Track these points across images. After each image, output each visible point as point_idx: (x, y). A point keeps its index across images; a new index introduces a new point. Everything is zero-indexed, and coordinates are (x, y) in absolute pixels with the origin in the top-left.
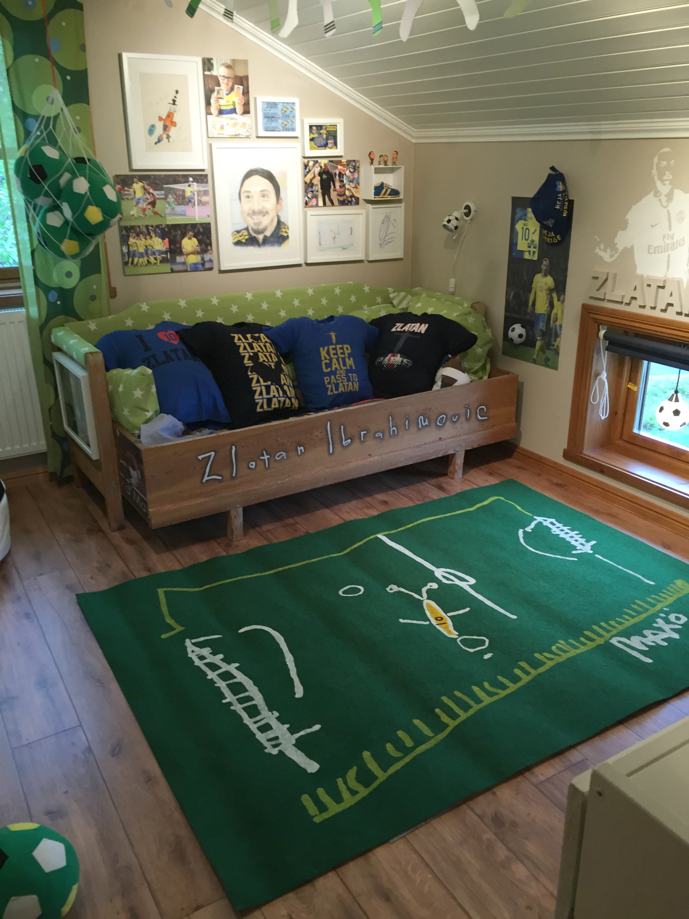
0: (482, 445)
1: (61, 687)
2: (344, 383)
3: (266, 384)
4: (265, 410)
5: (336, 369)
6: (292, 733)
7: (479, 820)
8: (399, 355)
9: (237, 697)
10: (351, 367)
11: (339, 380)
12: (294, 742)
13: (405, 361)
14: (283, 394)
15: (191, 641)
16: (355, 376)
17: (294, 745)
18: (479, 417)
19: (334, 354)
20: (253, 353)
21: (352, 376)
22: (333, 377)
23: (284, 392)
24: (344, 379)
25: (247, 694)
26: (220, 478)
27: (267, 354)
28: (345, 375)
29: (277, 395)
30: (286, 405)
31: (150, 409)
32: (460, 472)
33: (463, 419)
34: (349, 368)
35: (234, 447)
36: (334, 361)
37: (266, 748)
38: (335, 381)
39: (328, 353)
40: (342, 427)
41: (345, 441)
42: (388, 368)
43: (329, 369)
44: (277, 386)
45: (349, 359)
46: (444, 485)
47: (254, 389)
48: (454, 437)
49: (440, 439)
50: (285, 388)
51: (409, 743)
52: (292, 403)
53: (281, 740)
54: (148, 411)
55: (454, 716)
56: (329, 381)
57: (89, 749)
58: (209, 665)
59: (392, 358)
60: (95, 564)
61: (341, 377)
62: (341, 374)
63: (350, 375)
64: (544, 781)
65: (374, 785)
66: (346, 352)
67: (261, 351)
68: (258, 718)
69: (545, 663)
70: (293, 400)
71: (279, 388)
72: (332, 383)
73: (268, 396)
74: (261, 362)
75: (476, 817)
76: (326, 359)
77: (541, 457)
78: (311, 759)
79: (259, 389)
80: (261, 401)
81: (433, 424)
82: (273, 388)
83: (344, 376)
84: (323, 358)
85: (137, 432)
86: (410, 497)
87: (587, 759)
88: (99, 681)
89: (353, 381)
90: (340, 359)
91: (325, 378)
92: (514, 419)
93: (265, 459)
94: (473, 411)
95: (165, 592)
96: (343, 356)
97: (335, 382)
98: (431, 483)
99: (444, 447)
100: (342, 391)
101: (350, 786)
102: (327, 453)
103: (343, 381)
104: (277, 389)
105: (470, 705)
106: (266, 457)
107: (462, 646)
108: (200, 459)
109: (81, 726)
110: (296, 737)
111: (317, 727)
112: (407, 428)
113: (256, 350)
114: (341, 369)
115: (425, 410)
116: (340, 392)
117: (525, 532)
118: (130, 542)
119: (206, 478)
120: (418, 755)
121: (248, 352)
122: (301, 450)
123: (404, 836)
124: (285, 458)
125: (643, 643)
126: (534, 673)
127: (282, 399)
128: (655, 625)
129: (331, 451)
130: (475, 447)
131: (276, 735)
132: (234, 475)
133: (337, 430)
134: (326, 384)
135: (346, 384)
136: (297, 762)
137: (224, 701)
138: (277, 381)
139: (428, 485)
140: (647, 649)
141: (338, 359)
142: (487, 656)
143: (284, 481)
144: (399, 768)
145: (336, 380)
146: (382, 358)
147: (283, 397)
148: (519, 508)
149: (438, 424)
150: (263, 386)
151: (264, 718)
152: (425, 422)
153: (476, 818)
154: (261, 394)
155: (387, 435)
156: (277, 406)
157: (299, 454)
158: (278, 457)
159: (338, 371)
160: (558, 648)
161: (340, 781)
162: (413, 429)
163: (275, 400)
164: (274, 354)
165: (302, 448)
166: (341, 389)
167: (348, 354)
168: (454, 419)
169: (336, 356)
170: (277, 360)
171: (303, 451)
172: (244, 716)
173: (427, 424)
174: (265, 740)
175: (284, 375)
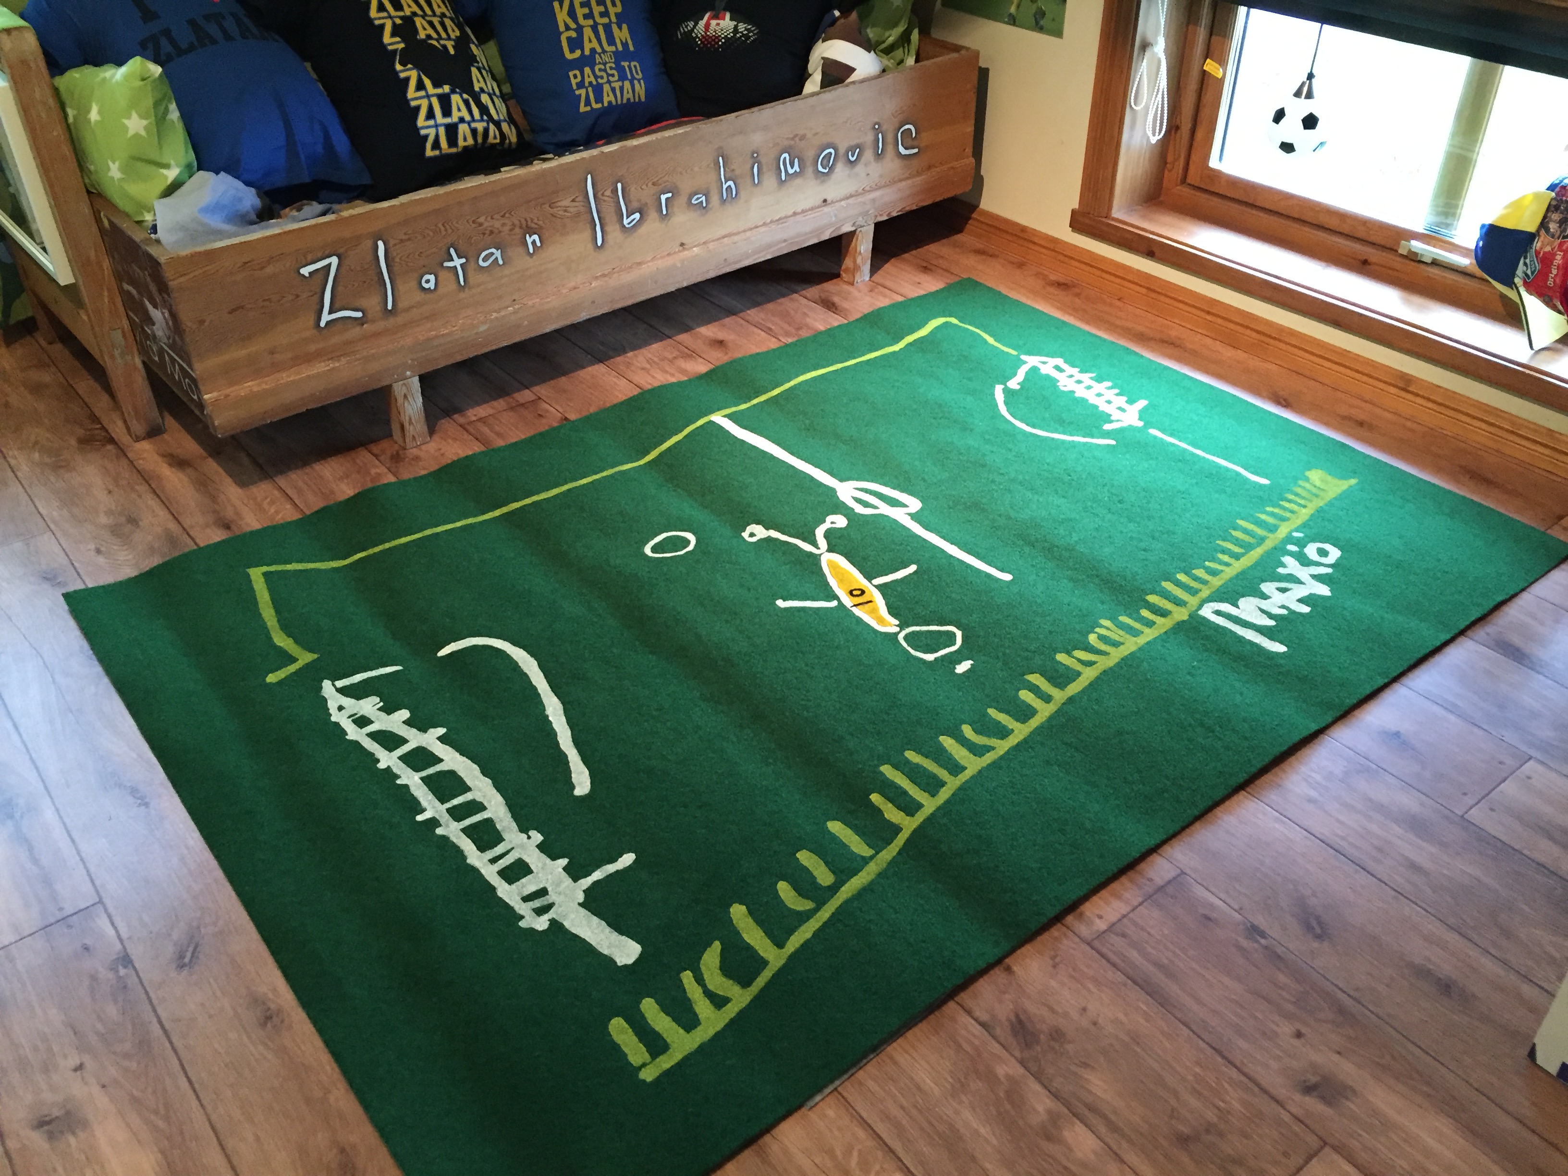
0: (908, 209)
1: (49, 814)
2: (613, 85)
3: (439, 91)
4: (443, 152)
5: (593, 51)
6: (575, 879)
7: (986, 1033)
8: (728, 16)
9: (448, 805)
10: (625, 45)
11: (602, 77)
12: (581, 898)
13: (742, 27)
14: (481, 115)
15: (334, 685)
16: (635, 66)
17: (579, 904)
18: (901, 149)
19: (586, 17)
20: (401, 18)
21: (629, 67)
22: (587, 70)
23: (484, 110)
24: (613, 75)
25: (468, 796)
26: (359, 314)
27: (436, 21)
28: (614, 66)
29: (468, 118)
30: (491, 140)
31: (172, 162)
32: (866, 268)
33: (869, 154)
34: (620, 48)
35: (381, 244)
36: (588, 32)
37: (522, 917)
38: (592, 79)
39: (572, 13)
40: (619, 185)
41: (627, 218)
42: (705, 45)
43: (578, 53)
44: (465, 96)
45: (620, 28)
46: (836, 299)
47: (413, 104)
48: (851, 196)
49: (825, 201)
50: (485, 98)
51: (824, 876)
52: (503, 135)
53: (552, 897)
54: (167, 166)
55: (910, 807)
56: (579, 79)
57: (126, 960)
58: (377, 737)
59: (713, 23)
60: (103, 520)
61: (605, 70)
62: (605, 64)
63: (625, 64)
64: (1104, 932)
65: (761, 981)
66: (612, 11)
67: (420, 12)
68: (499, 850)
69: (1079, 674)
70: (505, 126)
71: (471, 100)
72: (587, 84)
73: (448, 120)
74: (424, 41)
75: (979, 1027)
76: (568, 28)
77: (1024, 229)
78: (621, 933)
79: (424, 104)
80: (432, 132)
81: (810, 170)
82: (456, 99)
83: (611, 68)
84: (562, 28)
85: (148, 217)
86: (770, 329)
87: (1183, 873)
88: (134, 791)
89: (633, 78)
90: (601, 29)
91: (571, 74)
92: (969, 150)
93: (455, 267)
94: (890, 138)
95: (266, 575)
96: (605, 20)
97: (594, 83)
98: (808, 295)
99: (834, 219)
100: (610, 103)
101: (711, 987)
102: (590, 246)
103: (611, 78)
104: (467, 103)
105: (941, 780)
106: (457, 262)
107: (909, 649)
108: (307, 275)
109: (101, 902)
110: (585, 887)
111: (628, 859)
112: (756, 182)
113: (407, 12)
114: (604, 51)
115: (793, 139)
116: (606, 104)
117: (1007, 392)
118: (180, 463)
119: (326, 317)
120: (847, 902)
121: (390, 17)
122: (534, 242)
123: (836, 1089)
124: (501, 262)
125: (1263, 611)
126: (1059, 696)
127: (480, 126)
128: (1281, 570)
129: (599, 243)
130: (895, 214)
131: (542, 886)
132: (390, 307)
133: (608, 193)
134: (575, 87)
135: (617, 85)
136: (594, 943)
137: (419, 818)
138: (465, 85)
139: (804, 301)
140: (1272, 623)
141: (594, 28)
142: (963, 667)
143: (503, 313)
144: (809, 935)
145: (596, 77)
146: (691, 24)
147: (482, 120)
148: (990, 340)
149: (820, 168)
150: (433, 95)
151: (513, 848)
152: (792, 167)
153: (977, 1029)
154: (430, 115)
155: (715, 199)
156: (470, 141)
157: (531, 251)
158: (484, 260)
159: (597, 56)
160: (1101, 638)
161: (687, 977)
162: (770, 181)
163: (463, 129)
164: (451, 19)
165: (536, 237)
166: (608, 98)
167: (617, 15)
168: (853, 156)
169: (591, 22)
170: (458, 33)
171: (538, 244)
172: (467, 846)
173: (798, 170)
174: (518, 898)
175: (479, 69)
